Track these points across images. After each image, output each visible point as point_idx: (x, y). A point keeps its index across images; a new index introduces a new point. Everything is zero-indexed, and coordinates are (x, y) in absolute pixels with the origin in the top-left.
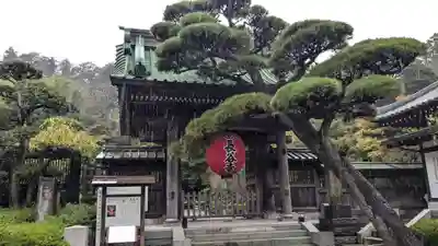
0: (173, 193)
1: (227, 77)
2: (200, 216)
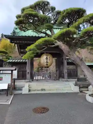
0: (28, 73)
1: (42, 33)
2: (39, 79)
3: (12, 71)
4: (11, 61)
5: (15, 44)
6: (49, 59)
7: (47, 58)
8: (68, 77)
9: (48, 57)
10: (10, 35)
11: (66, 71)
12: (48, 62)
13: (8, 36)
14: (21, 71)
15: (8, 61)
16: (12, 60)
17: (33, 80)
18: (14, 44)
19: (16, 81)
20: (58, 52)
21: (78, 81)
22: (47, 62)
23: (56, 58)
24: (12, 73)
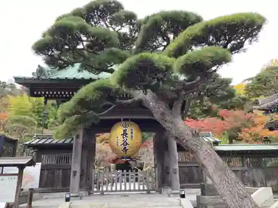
2: (107, 191)
3: (21, 167)
4: (35, 142)
5: (46, 99)
6: (129, 135)
7: (125, 134)
8: (180, 183)
9: (128, 132)
10: (31, 76)
11: (177, 167)
12: (127, 144)
13: (25, 79)
14: (60, 169)
15: (28, 143)
16: (38, 140)
17: (90, 194)
18: (42, 99)
19: (35, 195)
21: (203, 194)
22: (125, 143)
23: (154, 134)
24: (20, 175)
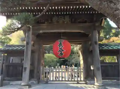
20: (82, 32)
